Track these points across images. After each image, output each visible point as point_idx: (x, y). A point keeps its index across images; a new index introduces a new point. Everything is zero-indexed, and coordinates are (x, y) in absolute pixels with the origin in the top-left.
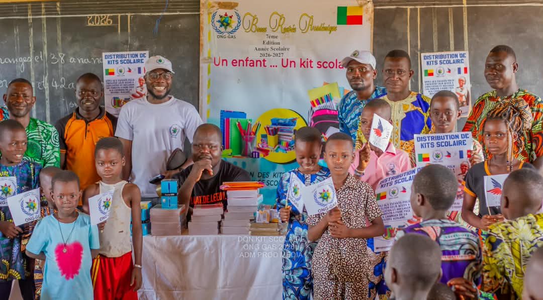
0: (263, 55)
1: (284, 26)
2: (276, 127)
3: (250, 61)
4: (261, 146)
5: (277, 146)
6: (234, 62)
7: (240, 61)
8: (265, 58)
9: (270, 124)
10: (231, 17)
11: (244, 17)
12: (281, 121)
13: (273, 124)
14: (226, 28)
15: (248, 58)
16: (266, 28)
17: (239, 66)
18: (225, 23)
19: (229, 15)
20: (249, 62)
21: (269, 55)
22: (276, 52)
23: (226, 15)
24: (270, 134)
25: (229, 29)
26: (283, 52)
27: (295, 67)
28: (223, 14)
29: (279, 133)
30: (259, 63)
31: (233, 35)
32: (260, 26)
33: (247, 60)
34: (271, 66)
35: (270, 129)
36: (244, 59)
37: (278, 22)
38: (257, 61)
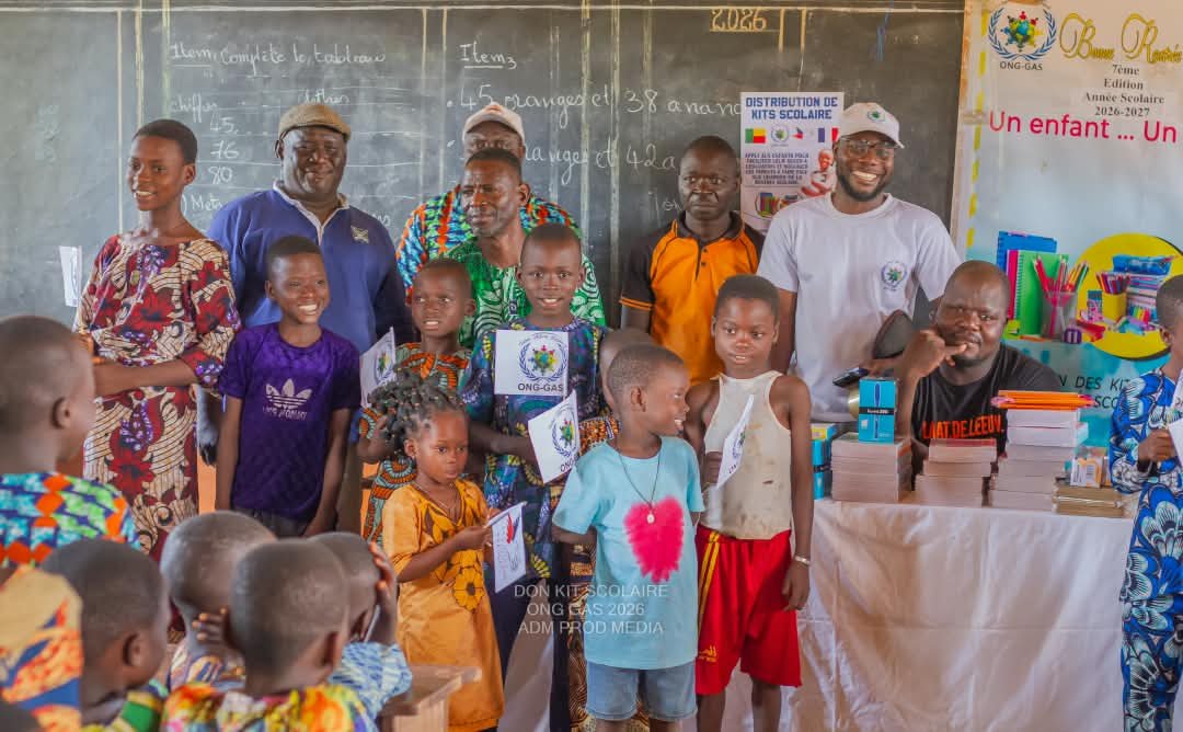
0: (1104, 111)
1: (1153, 49)
2: (1124, 275)
3: (1074, 122)
4: (1086, 319)
5: (1124, 319)
6: (1037, 123)
7: (1048, 122)
8: (1107, 118)
9: (1109, 268)
10: (1034, 22)
11: (1065, 22)
12: (1134, 263)
13: (1118, 269)
14: (1020, 47)
15: (1067, 116)
16: (1112, 51)
17: (1047, 132)
18: (1019, 35)
19: (1030, 17)
20: (1069, 127)
21: (1117, 112)
22: (1132, 105)
23: (1023, 17)
24: (1108, 292)
25: (1028, 49)
26: (1146, 105)
27: (1174, 140)
28: (1017, 16)
29: (1129, 289)
30: (1092, 128)
31: (1036, 62)
32: (1098, 43)
33: (1065, 121)
34: (1120, 137)
35: (1109, 279)
36: (1059, 119)
37: (1141, 37)
38: (1088, 124)
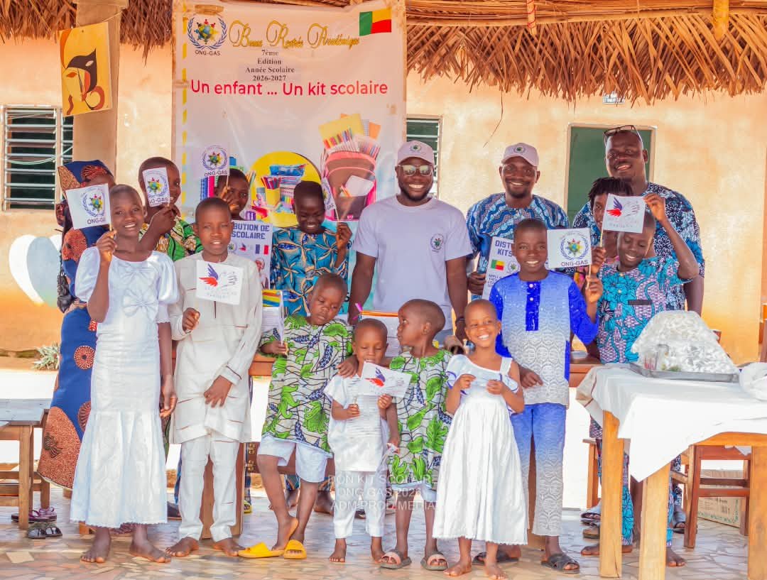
0: (258, 78)
1: (286, 39)
2: (277, 177)
3: (240, 86)
4: (257, 205)
5: (280, 204)
6: (218, 87)
7: (225, 86)
8: (261, 83)
9: (268, 174)
10: (213, 25)
11: (232, 26)
12: (283, 169)
13: (273, 174)
14: (206, 41)
15: (236, 82)
16: (261, 42)
17: (225, 92)
18: (205, 35)
19: (210, 22)
20: (237, 88)
21: (267, 79)
22: (276, 74)
23: (206, 23)
24: (269, 187)
25: (211, 42)
26: (282, 74)
27: (301, 94)
28: (202, 22)
29: (281, 185)
30: (252, 89)
31: (216, 50)
32: (252, 38)
33: (235, 86)
34: (269, 93)
35: (269, 180)
36: (232, 84)
37: (278, 33)
38: (249, 87)
